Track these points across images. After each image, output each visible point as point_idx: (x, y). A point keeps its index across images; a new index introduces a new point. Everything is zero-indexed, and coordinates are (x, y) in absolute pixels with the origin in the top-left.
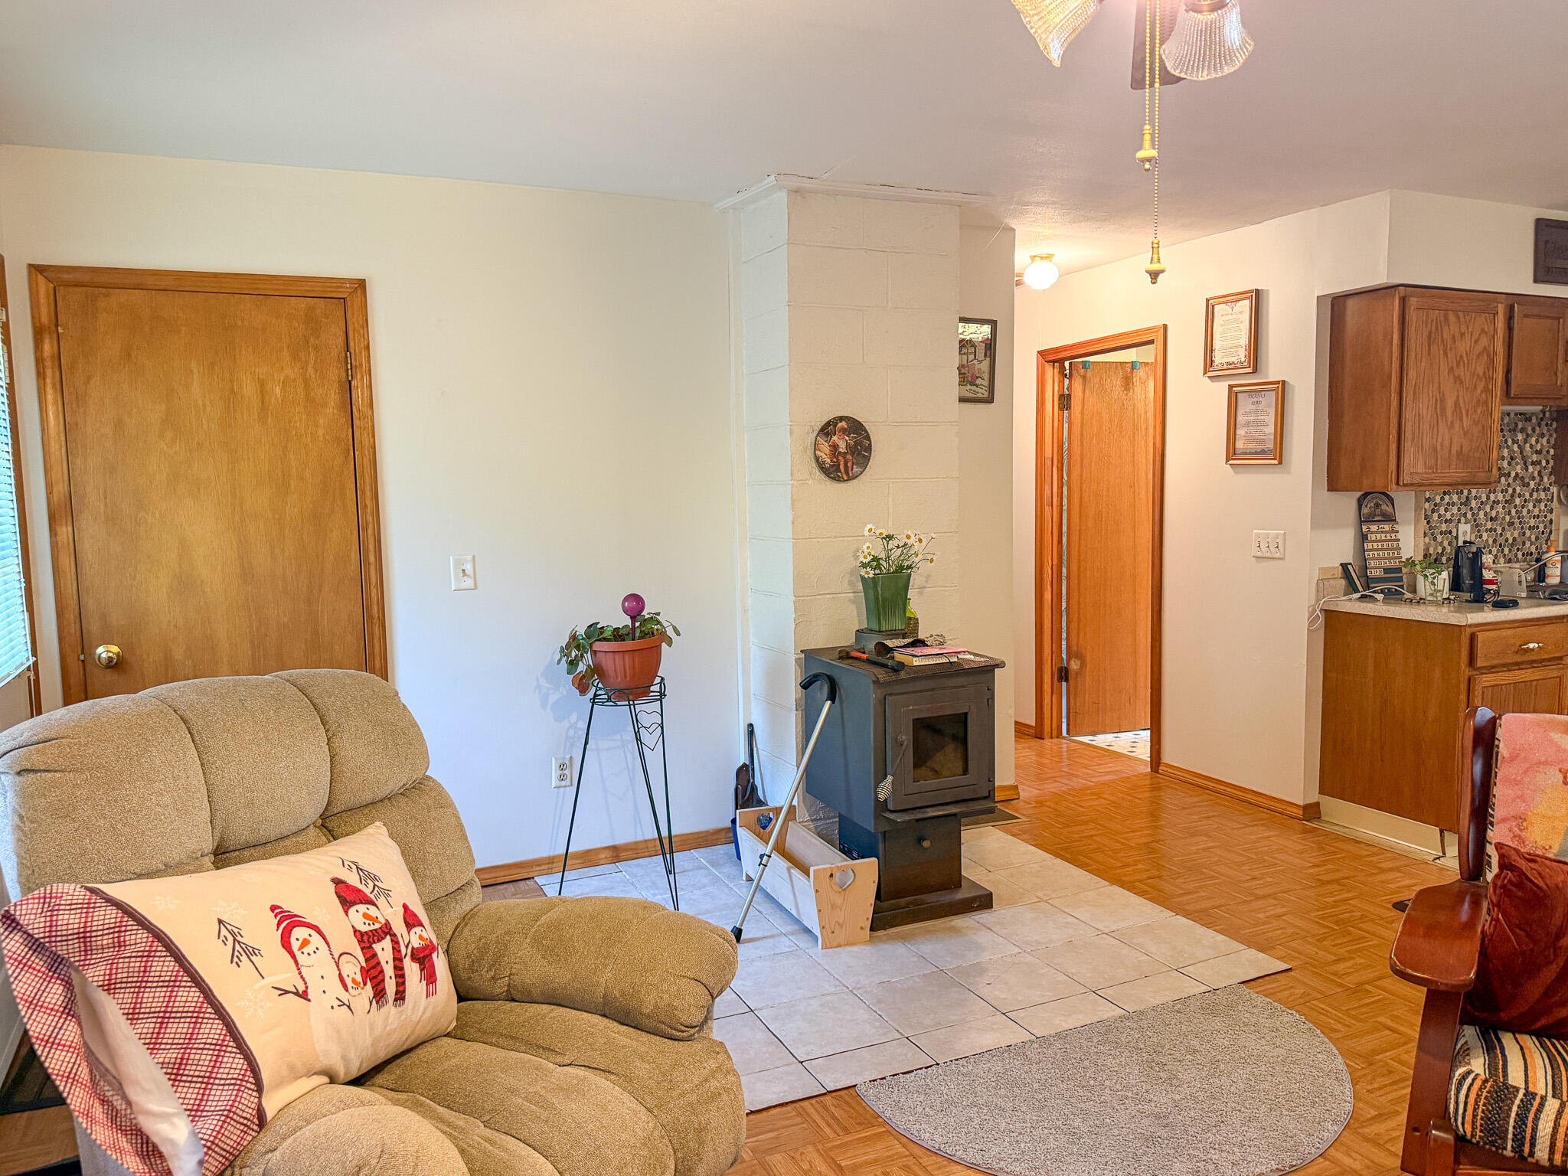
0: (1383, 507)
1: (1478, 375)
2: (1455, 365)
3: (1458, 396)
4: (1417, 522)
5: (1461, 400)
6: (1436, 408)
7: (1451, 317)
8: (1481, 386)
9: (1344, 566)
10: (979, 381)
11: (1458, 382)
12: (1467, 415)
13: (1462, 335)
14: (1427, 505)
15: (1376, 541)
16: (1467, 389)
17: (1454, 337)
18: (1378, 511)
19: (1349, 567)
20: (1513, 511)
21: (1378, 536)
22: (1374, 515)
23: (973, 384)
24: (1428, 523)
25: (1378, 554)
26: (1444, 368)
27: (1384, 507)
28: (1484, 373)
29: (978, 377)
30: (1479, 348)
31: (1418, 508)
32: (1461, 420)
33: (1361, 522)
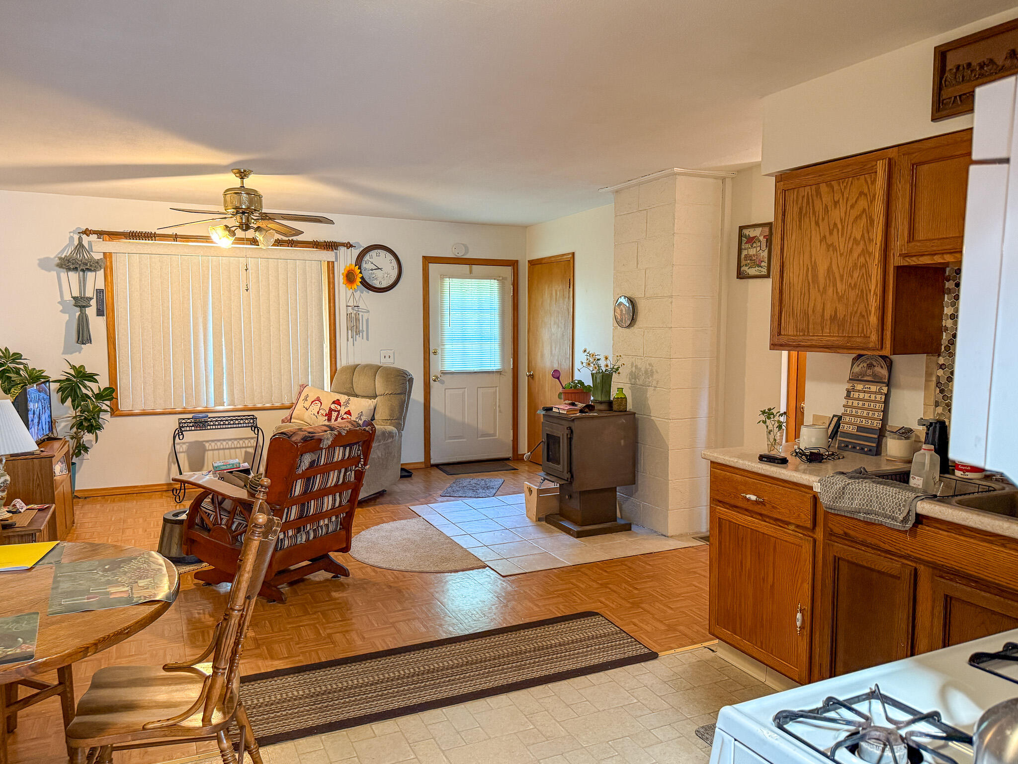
0: (876, 368)
1: (855, 239)
2: (827, 234)
3: (831, 263)
4: (926, 387)
5: (834, 267)
6: (807, 275)
7: (824, 188)
8: (858, 250)
10: (763, 264)
11: (831, 249)
12: (842, 280)
13: (836, 203)
14: (940, 372)
15: (858, 399)
16: (841, 255)
17: (826, 206)
18: (869, 372)
21: (862, 395)
22: (864, 375)
23: (759, 266)
24: (942, 391)
25: (857, 412)
26: (816, 239)
27: (878, 369)
28: (863, 236)
29: (762, 262)
30: (855, 213)
31: (928, 375)
32: (835, 285)
33: (850, 379)
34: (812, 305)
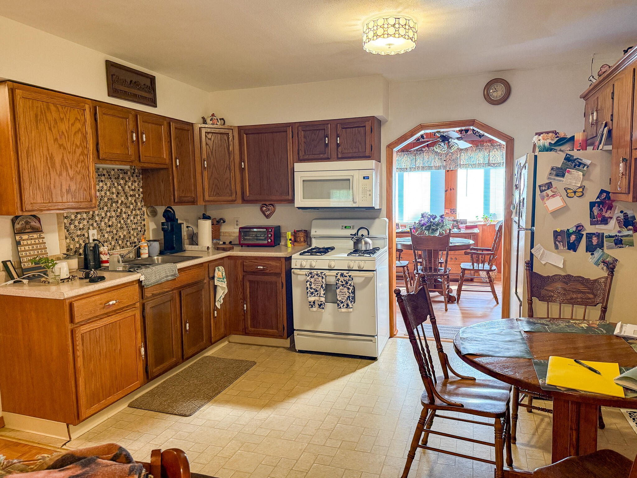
0: (32, 224)
1: (76, 145)
2: (58, 138)
3: (63, 156)
4: (59, 231)
5: (66, 159)
6: (47, 162)
7: (52, 108)
8: (79, 151)
9: (4, 263)
11: (62, 148)
12: (71, 168)
13: (62, 119)
14: (66, 221)
15: (28, 245)
16: (69, 153)
17: (55, 120)
18: (28, 226)
19: (9, 263)
20: (122, 222)
21: (29, 242)
22: (26, 229)
24: (68, 231)
25: (30, 253)
27: (33, 224)
28: (80, 143)
30: (74, 129)
31: (59, 223)
32: (67, 170)
33: (15, 233)
34: (52, 182)
